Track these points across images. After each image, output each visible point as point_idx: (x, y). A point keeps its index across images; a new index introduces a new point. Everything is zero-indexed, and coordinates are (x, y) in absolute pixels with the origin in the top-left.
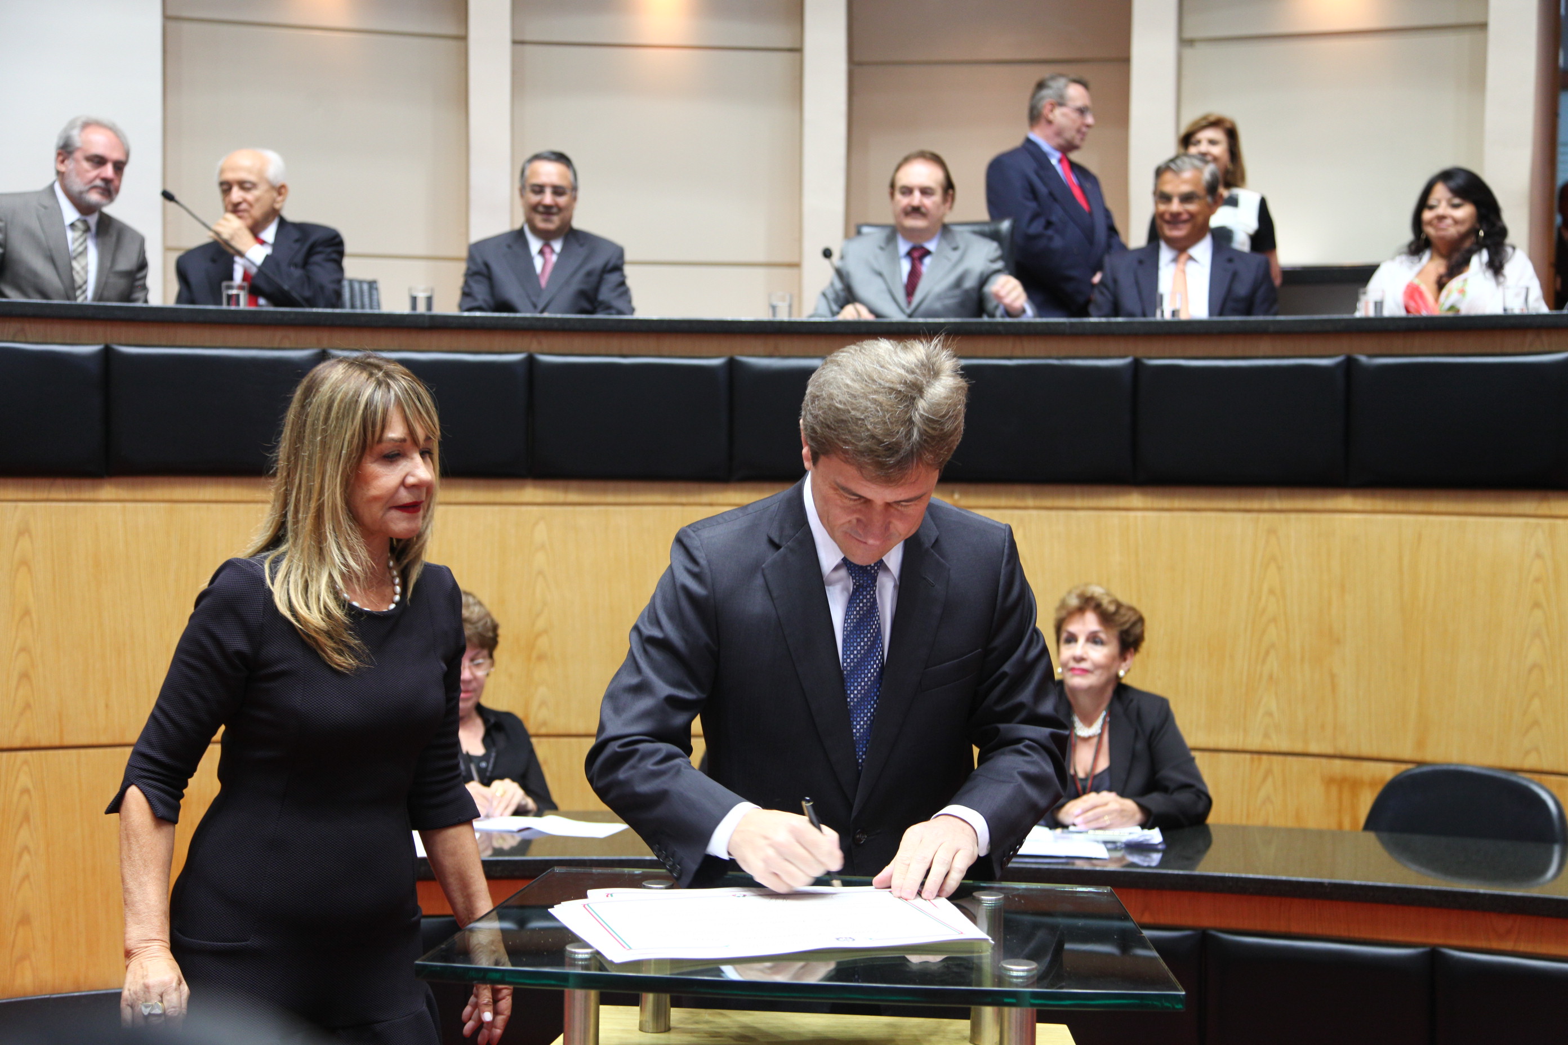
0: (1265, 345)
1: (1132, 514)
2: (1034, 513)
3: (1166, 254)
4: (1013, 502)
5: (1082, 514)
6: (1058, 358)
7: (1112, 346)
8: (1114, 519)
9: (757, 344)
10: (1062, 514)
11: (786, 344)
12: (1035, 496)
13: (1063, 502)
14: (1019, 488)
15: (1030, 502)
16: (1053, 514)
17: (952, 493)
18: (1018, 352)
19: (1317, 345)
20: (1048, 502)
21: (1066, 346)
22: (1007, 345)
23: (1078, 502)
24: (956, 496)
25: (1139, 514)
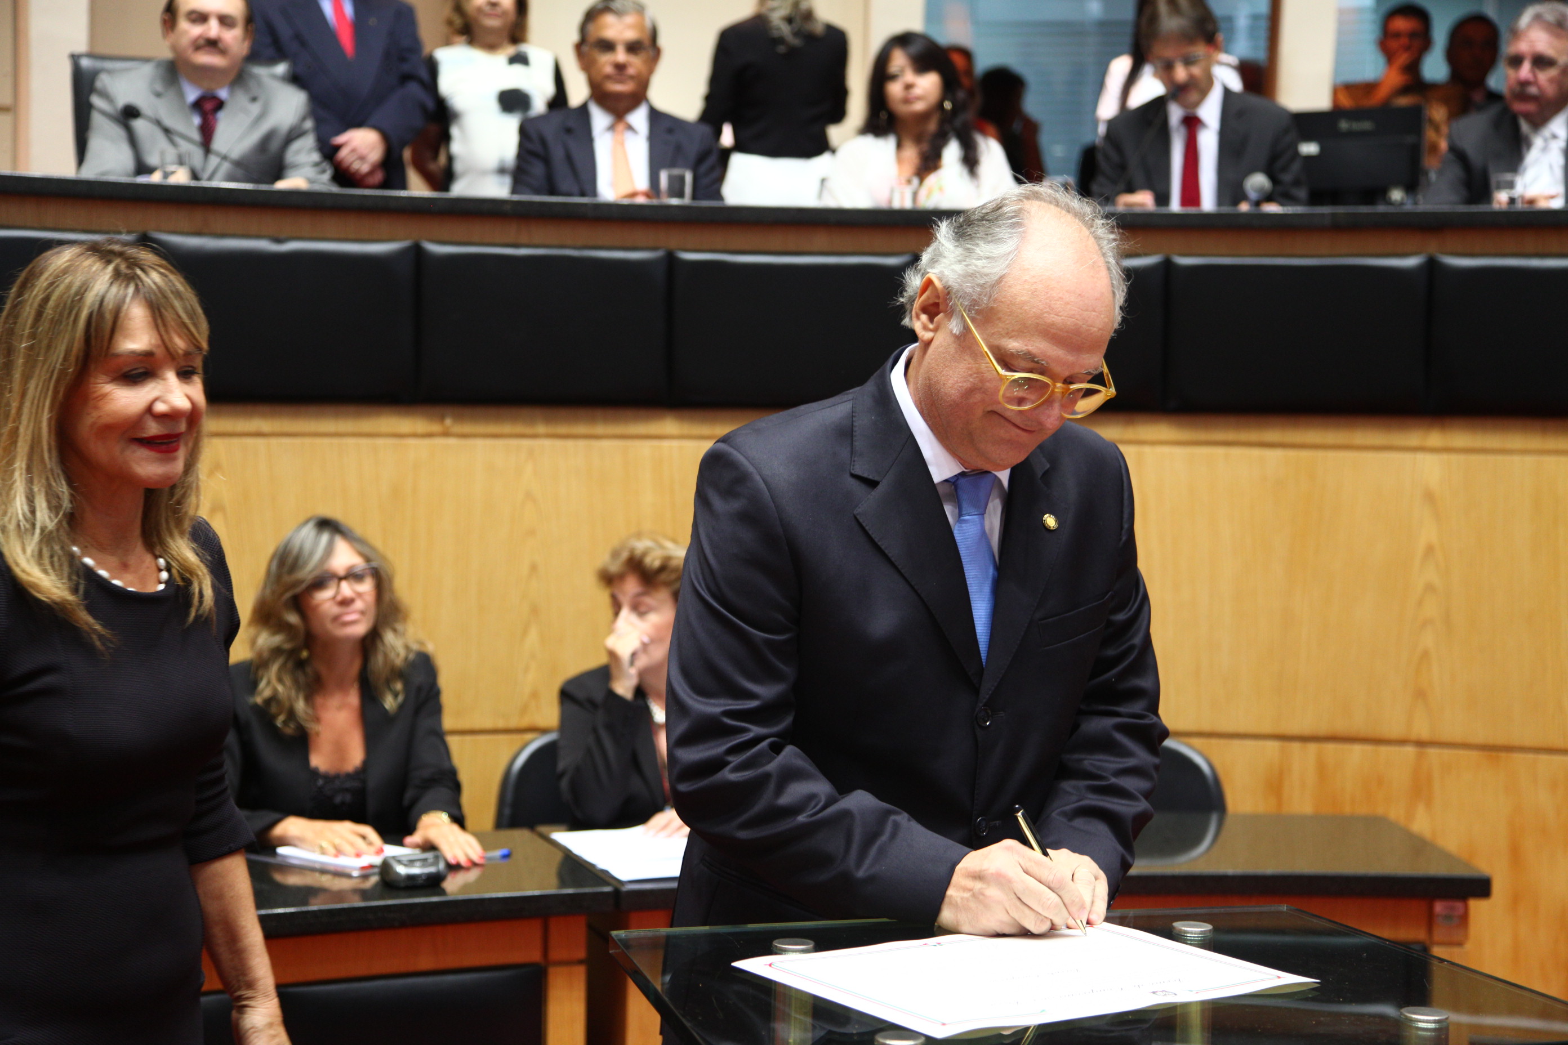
0: (820, 239)
1: (666, 444)
2: (547, 443)
3: (600, 119)
4: (519, 428)
5: (606, 444)
6: (575, 248)
7: (640, 235)
8: (644, 449)
9: (180, 217)
10: (581, 443)
11: (219, 219)
12: (548, 421)
13: (581, 429)
14: (526, 412)
15: (541, 429)
16: (570, 443)
17: (442, 418)
18: (524, 239)
19: (879, 240)
20: (562, 429)
21: (583, 233)
22: (511, 230)
23: (600, 429)
24: (448, 422)
25: (675, 444)
